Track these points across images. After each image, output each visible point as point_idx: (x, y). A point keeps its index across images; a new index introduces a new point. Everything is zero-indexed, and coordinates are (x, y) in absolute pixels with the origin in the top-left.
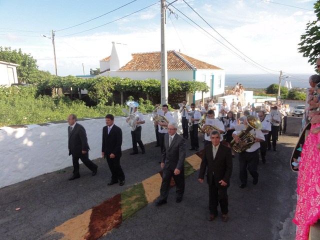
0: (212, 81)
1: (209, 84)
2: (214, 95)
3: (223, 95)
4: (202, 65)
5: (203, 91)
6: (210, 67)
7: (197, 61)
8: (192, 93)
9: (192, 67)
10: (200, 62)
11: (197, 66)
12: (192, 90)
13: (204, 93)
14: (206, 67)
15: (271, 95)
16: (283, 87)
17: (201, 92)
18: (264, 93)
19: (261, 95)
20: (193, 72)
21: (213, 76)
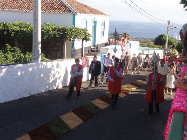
0: (95, 28)
1: (90, 32)
2: (96, 44)
3: (106, 45)
4: (85, 9)
5: (83, 39)
6: (93, 11)
7: (78, 3)
8: (71, 40)
9: (71, 10)
10: (82, 5)
11: (78, 9)
12: (70, 37)
13: (84, 41)
14: (88, 11)
17: (81, 40)
19: (149, 46)
20: (72, 16)
21: (95, 22)
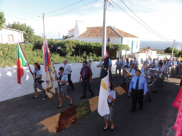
0: (132, 44)
1: (130, 46)
2: (133, 52)
3: (138, 53)
4: (127, 35)
5: (126, 50)
6: (132, 36)
7: (124, 32)
8: (120, 51)
9: (121, 36)
10: (126, 33)
11: (124, 35)
12: (120, 49)
14: (129, 36)
15: (167, 54)
16: (175, 49)
17: (125, 50)
18: (163, 52)
19: (162, 54)
20: (121, 39)
21: (133, 41)
